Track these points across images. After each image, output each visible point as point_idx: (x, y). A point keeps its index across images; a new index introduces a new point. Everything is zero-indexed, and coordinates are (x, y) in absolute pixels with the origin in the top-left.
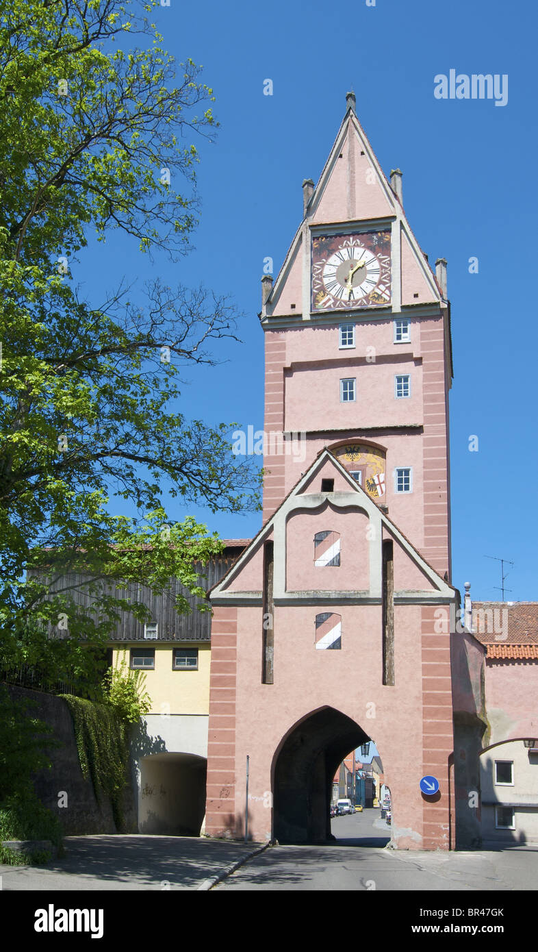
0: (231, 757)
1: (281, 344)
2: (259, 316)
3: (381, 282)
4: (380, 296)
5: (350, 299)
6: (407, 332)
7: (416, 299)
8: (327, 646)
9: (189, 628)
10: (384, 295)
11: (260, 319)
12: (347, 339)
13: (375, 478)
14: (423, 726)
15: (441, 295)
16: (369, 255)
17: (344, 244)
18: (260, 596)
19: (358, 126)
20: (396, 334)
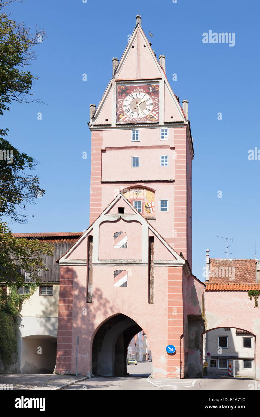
0: (69, 337)
1: (100, 138)
2: (88, 124)
3: (153, 110)
4: (153, 117)
5: (137, 118)
6: (167, 135)
7: (172, 119)
8: (120, 286)
9: (50, 275)
10: (155, 116)
11: (89, 125)
12: (135, 137)
13: (150, 204)
14: (168, 322)
15: (185, 118)
16: (148, 96)
17: (134, 91)
18: (86, 262)
19: (142, 32)
20: (161, 136)
